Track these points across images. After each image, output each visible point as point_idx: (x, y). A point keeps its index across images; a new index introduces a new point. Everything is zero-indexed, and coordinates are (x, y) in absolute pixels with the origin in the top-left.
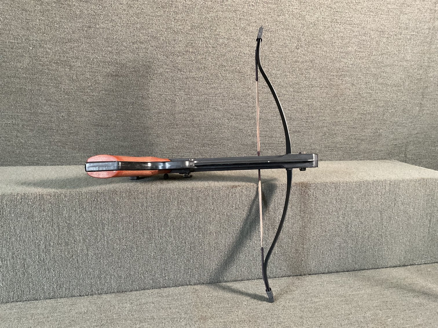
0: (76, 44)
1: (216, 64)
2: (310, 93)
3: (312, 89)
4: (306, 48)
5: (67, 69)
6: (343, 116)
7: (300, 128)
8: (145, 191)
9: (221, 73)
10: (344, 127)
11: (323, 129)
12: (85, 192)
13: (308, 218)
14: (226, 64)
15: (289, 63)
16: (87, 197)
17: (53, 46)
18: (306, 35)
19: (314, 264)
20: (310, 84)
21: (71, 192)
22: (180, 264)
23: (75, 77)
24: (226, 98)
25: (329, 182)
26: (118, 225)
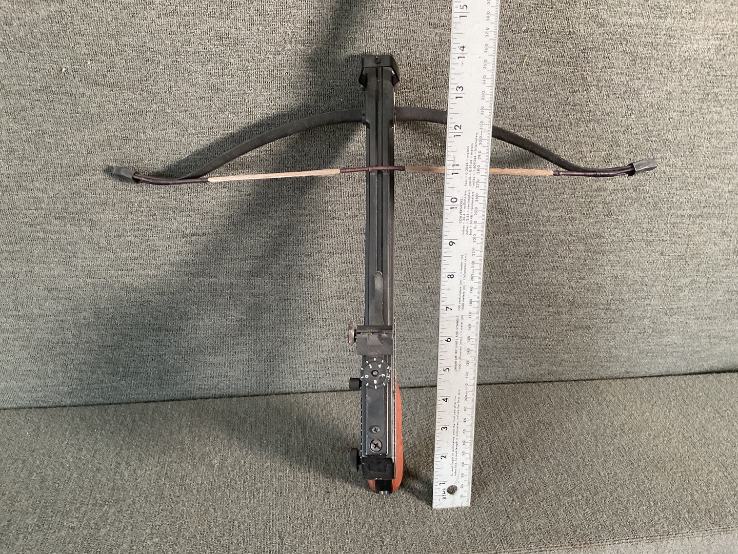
2: (623, 254)
3: (629, 245)
5: (84, 228)
11: (641, 322)
15: (584, 193)
18: (633, 131)
20: (625, 235)
23: (103, 243)
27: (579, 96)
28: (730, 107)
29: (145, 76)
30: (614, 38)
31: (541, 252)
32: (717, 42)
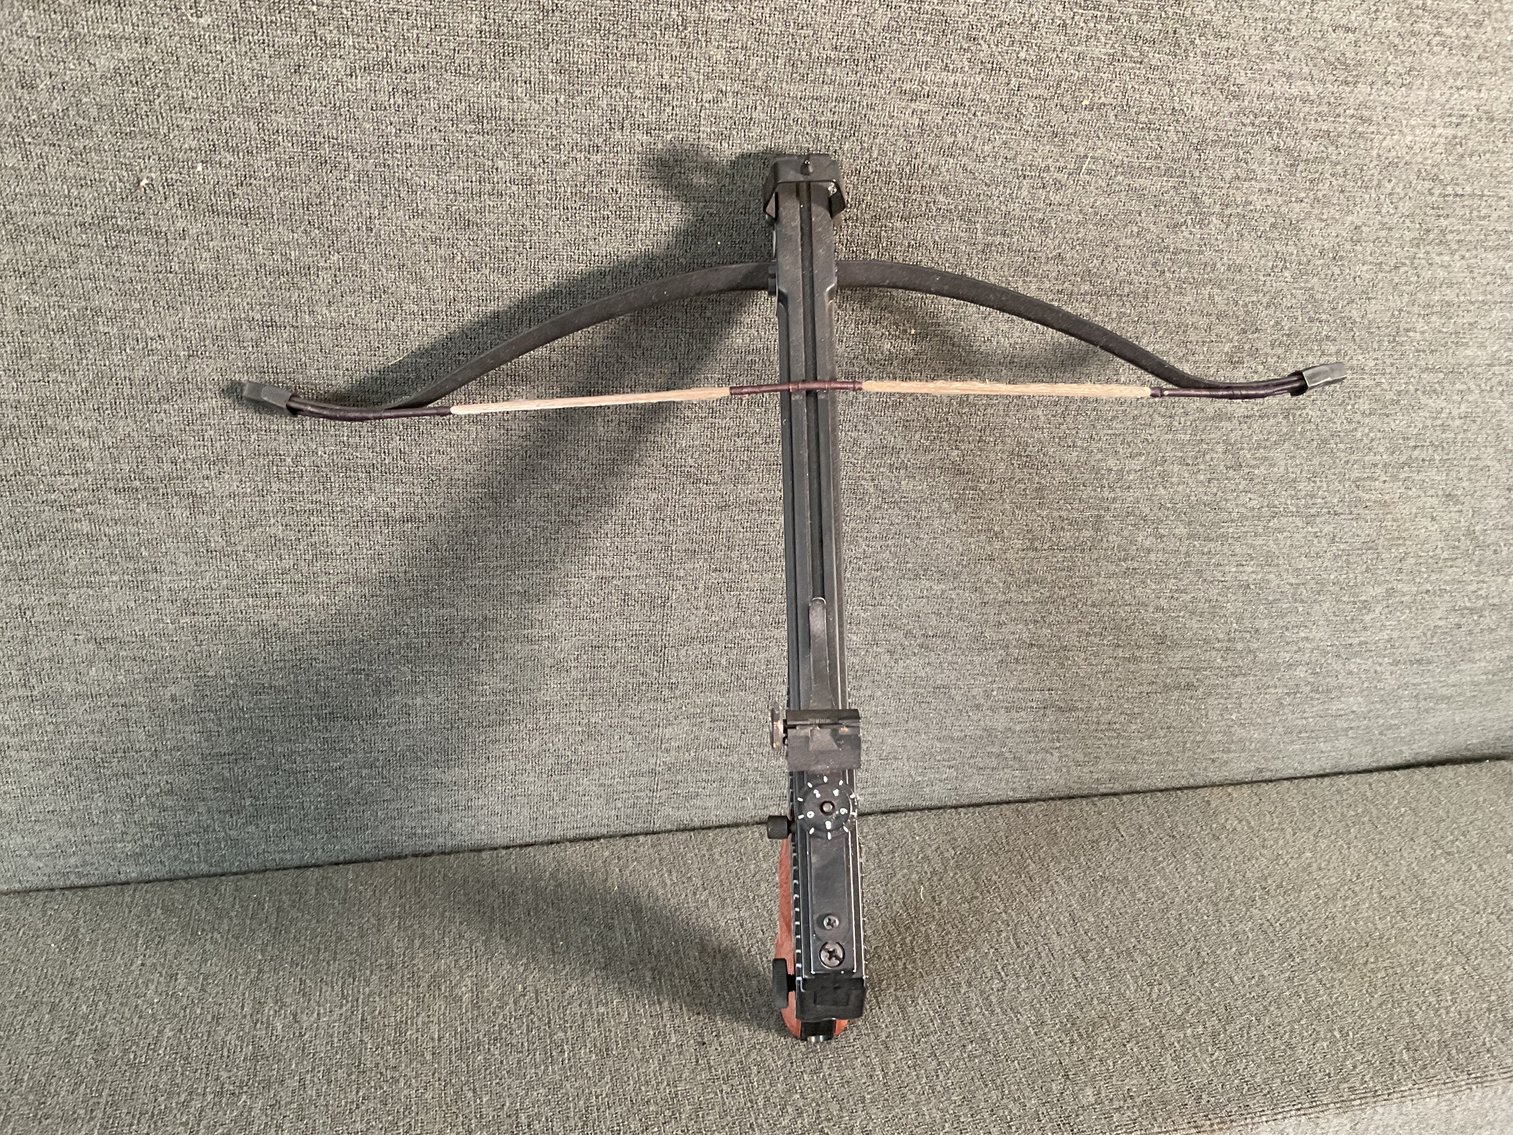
2: (1260, 541)
3: (1270, 524)
4: (1275, 359)
11: (1291, 672)
15: (1189, 423)
18: (1286, 303)
27: (1185, 233)
28: (1467, 255)
29: (318, 196)
30: (1257, 122)
31: (1105, 540)
32: (1450, 132)
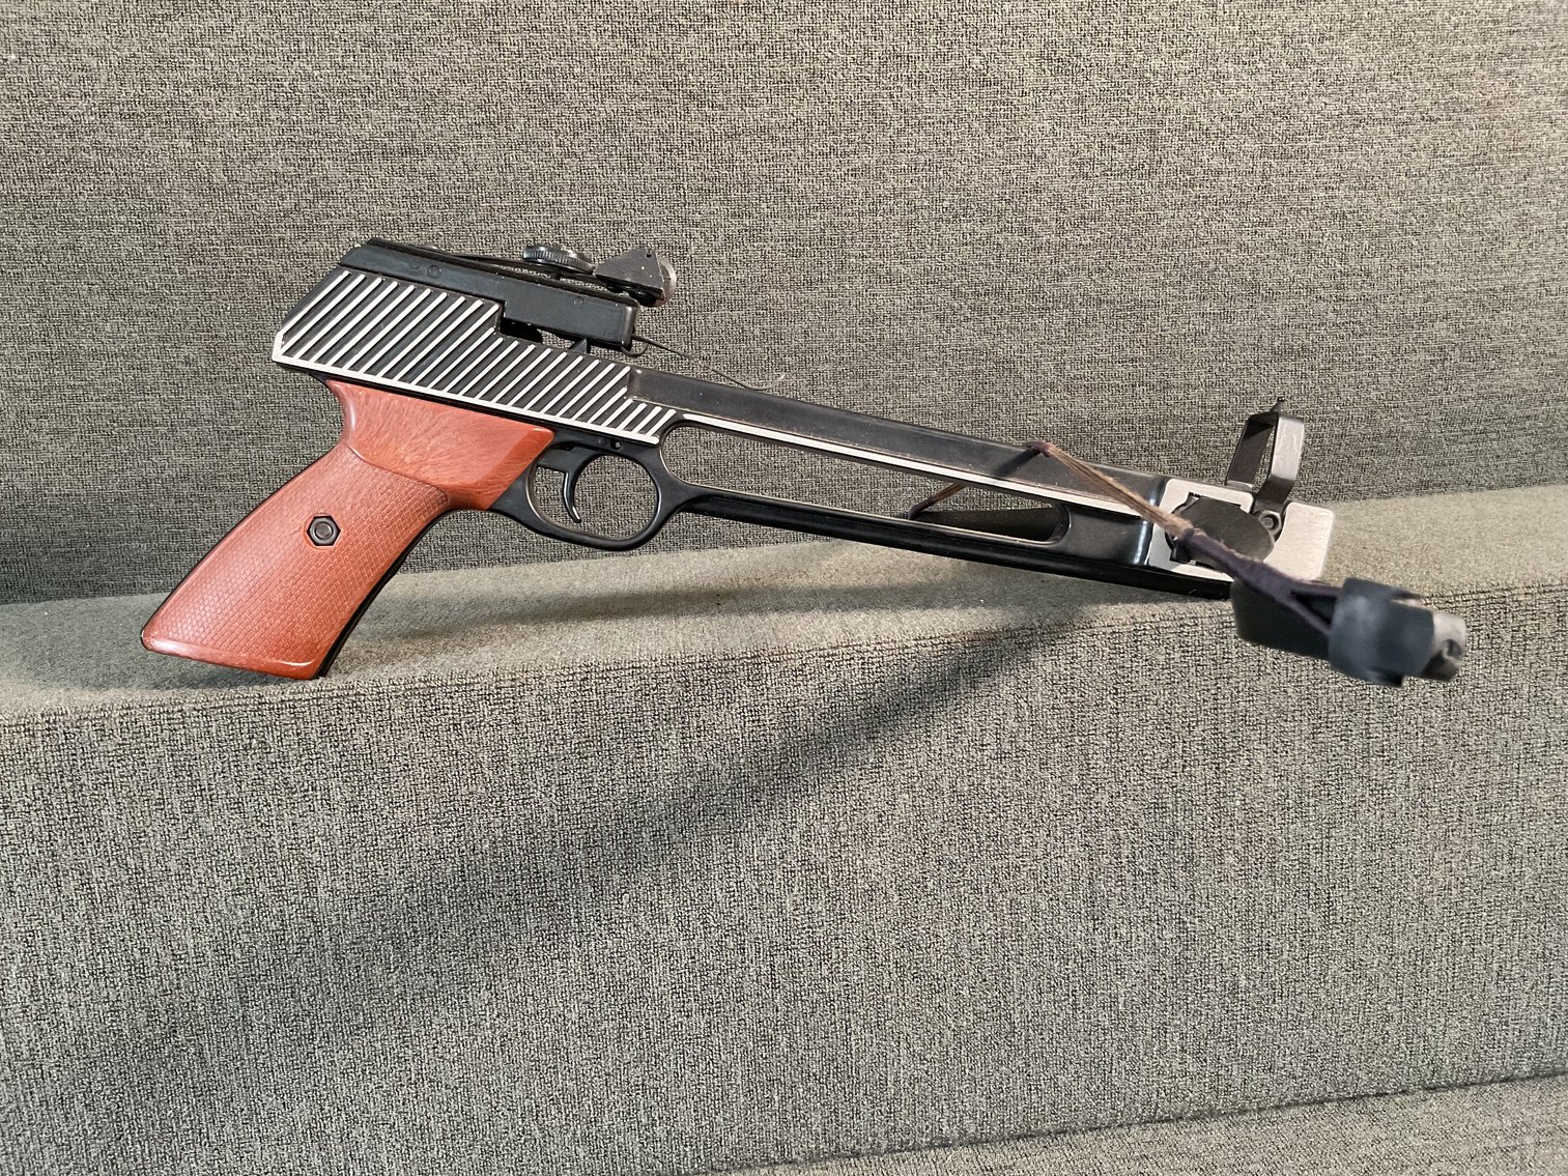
0: (212, 22)
1: (868, 53)
6: (1528, 258)
7: (1307, 334)
8: (508, 684)
9: (892, 96)
10: (1539, 312)
12: (199, 707)
13: (1413, 792)
14: (914, 50)
16: (213, 730)
17: (108, 37)
19: (1454, 1034)
20: (1345, 110)
21: (129, 708)
22: (723, 1057)
23: (218, 177)
24: (926, 215)
25: (1521, 585)
26: (381, 871)
